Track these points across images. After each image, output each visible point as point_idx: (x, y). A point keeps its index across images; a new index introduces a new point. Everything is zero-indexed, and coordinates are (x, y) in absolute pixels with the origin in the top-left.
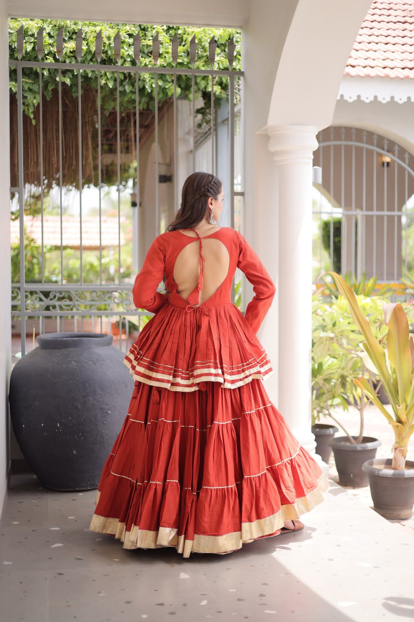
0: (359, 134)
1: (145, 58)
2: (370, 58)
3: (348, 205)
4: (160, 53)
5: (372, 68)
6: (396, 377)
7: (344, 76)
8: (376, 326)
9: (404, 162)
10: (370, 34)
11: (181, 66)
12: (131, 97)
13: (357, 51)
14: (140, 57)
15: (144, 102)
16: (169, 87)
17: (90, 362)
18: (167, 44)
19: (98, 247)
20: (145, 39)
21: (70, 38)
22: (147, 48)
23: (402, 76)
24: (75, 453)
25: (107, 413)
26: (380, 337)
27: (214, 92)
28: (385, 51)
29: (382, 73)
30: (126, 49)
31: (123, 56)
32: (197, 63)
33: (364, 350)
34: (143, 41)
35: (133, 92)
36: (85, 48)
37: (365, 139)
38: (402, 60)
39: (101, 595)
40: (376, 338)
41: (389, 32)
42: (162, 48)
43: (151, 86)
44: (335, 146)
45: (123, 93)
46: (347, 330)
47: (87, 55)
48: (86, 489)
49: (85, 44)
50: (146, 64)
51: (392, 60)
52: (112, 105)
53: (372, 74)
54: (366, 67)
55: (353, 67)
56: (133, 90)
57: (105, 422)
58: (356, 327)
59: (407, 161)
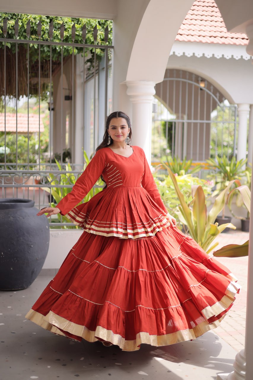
0: (184, 74)
1: (57, 32)
2: (191, 29)
3: (177, 112)
4: (66, 28)
5: (192, 36)
6: (197, 226)
7: (175, 41)
8: (186, 196)
9: (210, 91)
11: (78, 36)
12: (47, 54)
13: (184, 24)
14: (54, 30)
15: (56, 57)
16: (70, 49)
17: (21, 217)
18: (70, 23)
19: (27, 132)
20: (57, 20)
21: (12, 18)
22: (58, 25)
23: (209, 42)
24: (12, 269)
25: (31, 247)
26: (189, 202)
27: (96, 53)
28: (200, 25)
29: (198, 39)
30: (46, 26)
31: (44, 30)
32: (88, 35)
33: (179, 210)
34: (56, 21)
35: (48, 51)
36: (20, 24)
37: (187, 77)
38: (210, 32)
39: (25, 354)
40: (187, 203)
41: (204, 13)
42: (67, 25)
43: (60, 48)
44: (170, 81)
45: (43, 52)
46: (170, 198)
47: (22, 29)
48: (18, 289)
49: (21, 22)
50: (57, 34)
51: (204, 31)
52: (36, 57)
53: (192, 40)
54: (189, 35)
55: (181, 35)
56: (49, 50)
57: (29, 252)
58: (176, 196)
59: (212, 90)
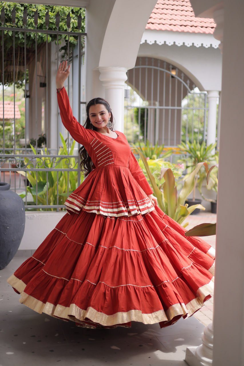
0: (156, 61)
1: (31, 19)
2: (162, 18)
3: (149, 99)
4: (40, 16)
5: (164, 24)
9: (181, 78)
10: (163, 3)
11: (52, 24)
12: (22, 41)
13: (155, 13)
14: (28, 18)
15: (30, 44)
16: (45, 37)
18: (44, 11)
19: (2, 119)
20: (31, 8)
22: (32, 13)
23: (180, 31)
25: (7, 229)
26: (160, 185)
27: (70, 41)
28: (171, 14)
29: (169, 28)
30: (20, 13)
31: (18, 17)
32: (61, 23)
34: (30, 8)
35: (23, 39)
37: (159, 65)
38: (180, 21)
40: (158, 185)
41: (175, 3)
42: (41, 13)
43: (34, 36)
44: (142, 68)
45: (18, 38)
50: (31, 22)
51: (175, 20)
52: (11, 44)
53: (163, 29)
54: (160, 24)
55: (153, 24)
56: (24, 37)
57: (5, 233)
59: (183, 78)
